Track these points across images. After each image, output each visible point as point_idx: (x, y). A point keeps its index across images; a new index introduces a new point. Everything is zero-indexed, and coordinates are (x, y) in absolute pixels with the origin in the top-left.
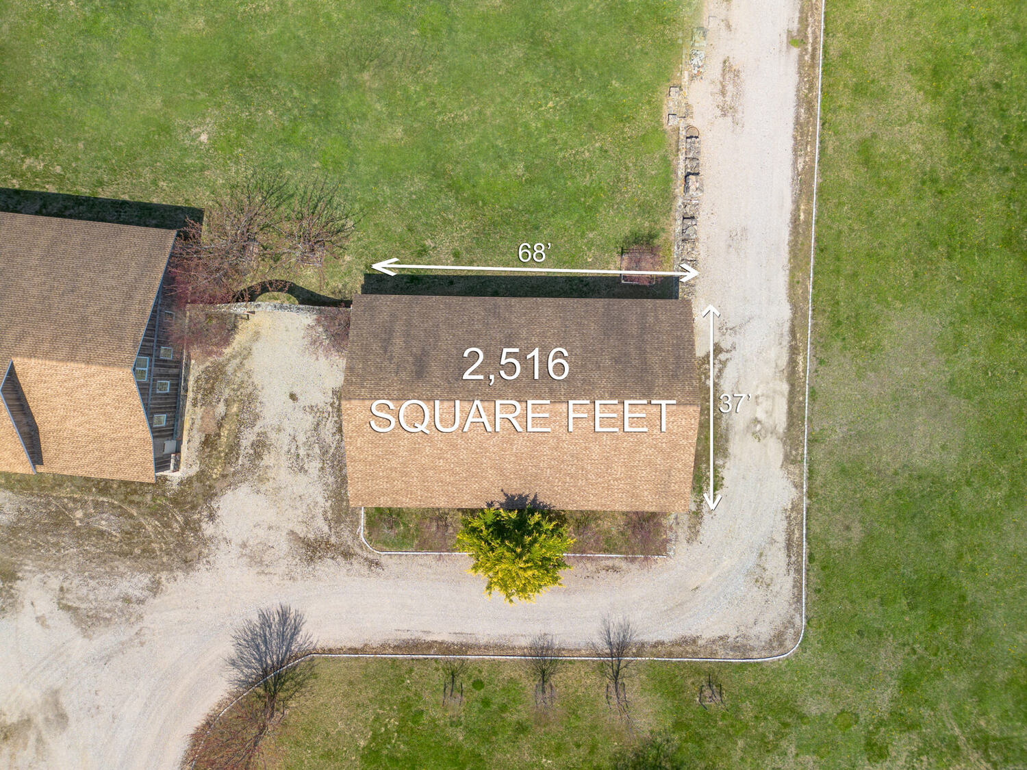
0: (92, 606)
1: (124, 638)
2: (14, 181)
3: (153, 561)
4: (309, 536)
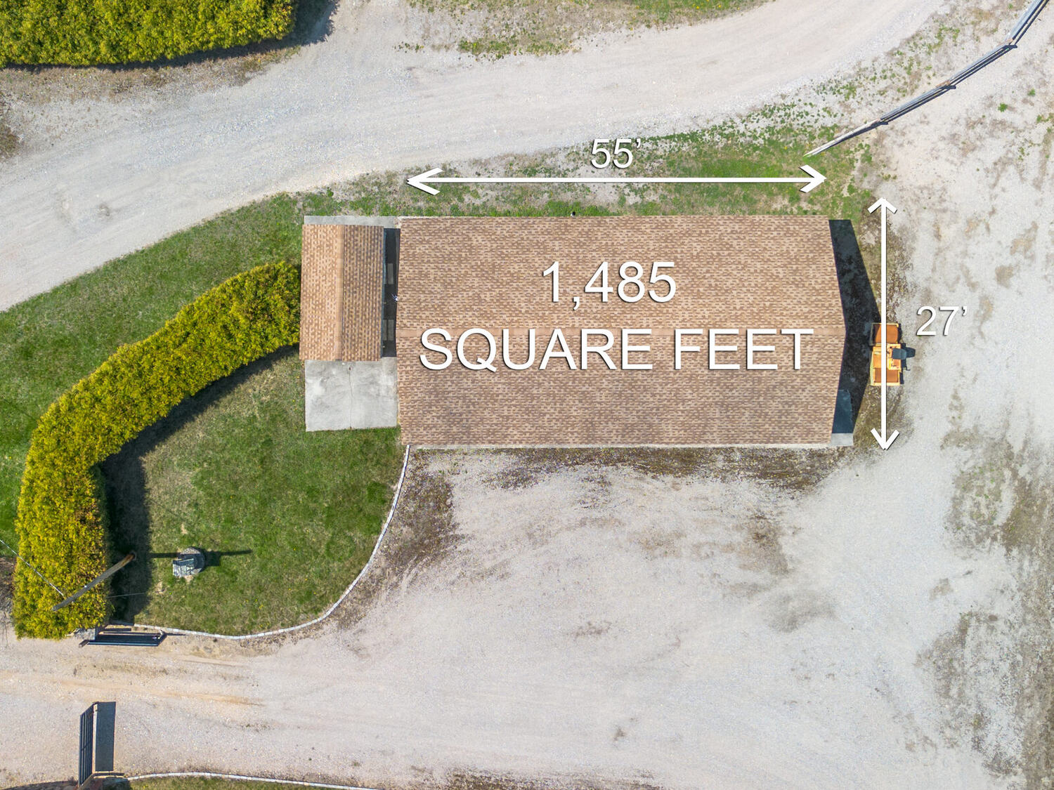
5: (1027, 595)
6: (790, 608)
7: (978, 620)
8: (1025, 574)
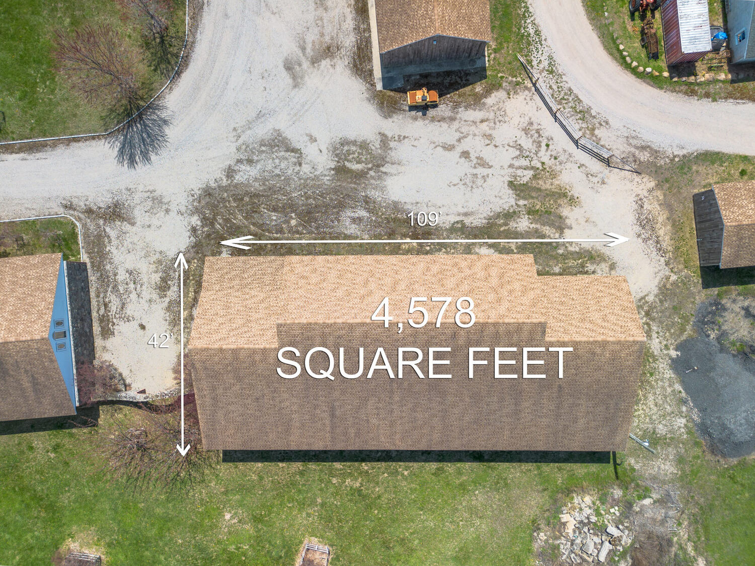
0: (276, 154)
1: (249, 132)
2: (366, 468)
3: (234, 192)
4: (119, 223)
5: (313, 180)
6: (296, 66)
7: (298, 157)
8: (323, 178)
